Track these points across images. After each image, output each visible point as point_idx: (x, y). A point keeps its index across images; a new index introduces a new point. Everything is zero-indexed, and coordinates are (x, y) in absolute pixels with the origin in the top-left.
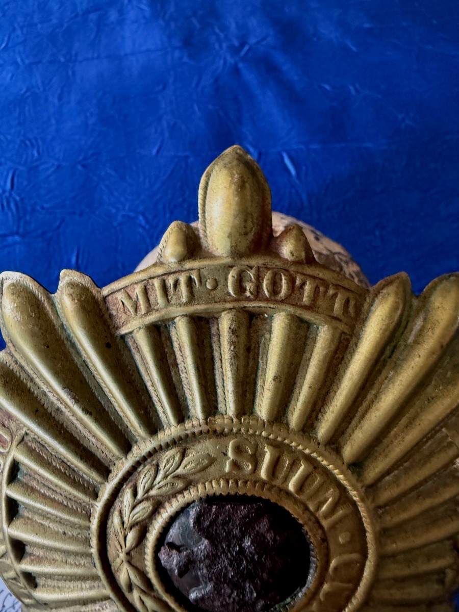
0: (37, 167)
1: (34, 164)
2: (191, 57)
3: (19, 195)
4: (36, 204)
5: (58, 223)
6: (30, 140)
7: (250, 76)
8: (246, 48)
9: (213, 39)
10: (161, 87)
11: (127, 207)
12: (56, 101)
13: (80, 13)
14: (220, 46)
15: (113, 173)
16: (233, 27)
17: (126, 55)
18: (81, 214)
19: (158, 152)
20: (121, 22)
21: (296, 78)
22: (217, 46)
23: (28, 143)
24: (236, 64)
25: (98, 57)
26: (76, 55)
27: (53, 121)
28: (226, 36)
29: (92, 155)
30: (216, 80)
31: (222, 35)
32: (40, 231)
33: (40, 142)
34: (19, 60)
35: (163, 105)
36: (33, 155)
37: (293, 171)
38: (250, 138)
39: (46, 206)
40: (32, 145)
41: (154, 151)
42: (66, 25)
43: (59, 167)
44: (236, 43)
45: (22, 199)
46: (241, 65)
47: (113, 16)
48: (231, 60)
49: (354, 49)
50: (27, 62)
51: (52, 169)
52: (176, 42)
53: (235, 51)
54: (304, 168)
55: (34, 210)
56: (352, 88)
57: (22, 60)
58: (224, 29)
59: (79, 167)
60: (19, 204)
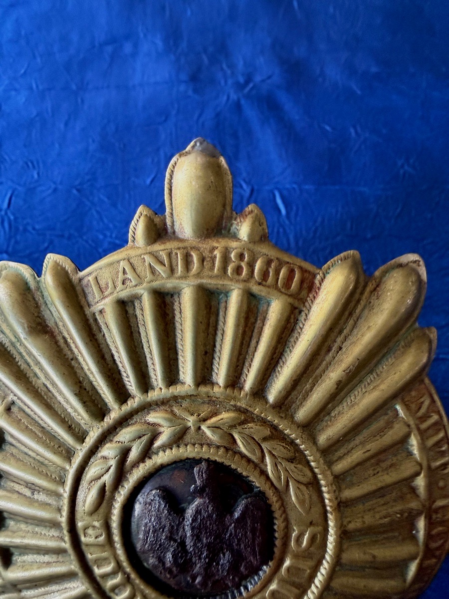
0: (35, 188)
1: (32, 186)
2: (195, 91)
3: (13, 214)
4: (28, 224)
5: (46, 245)
6: (32, 163)
7: (251, 113)
8: (251, 85)
9: (220, 75)
10: (163, 118)
11: (114, 236)
12: (62, 126)
13: (97, 44)
14: (226, 82)
15: (106, 200)
16: (241, 65)
17: (134, 86)
18: (69, 238)
19: (152, 181)
20: (134, 55)
21: (297, 117)
22: (223, 82)
23: (30, 164)
24: (239, 100)
25: (108, 87)
26: (88, 84)
27: (57, 146)
28: (233, 73)
29: (89, 181)
30: (218, 115)
31: (229, 72)
32: (28, 252)
33: (41, 165)
34: (34, 86)
35: (163, 136)
36: (33, 177)
37: (283, 211)
38: (244, 175)
39: (37, 227)
40: (34, 167)
41: (148, 181)
42: (82, 56)
43: (55, 190)
44: (241, 80)
45: (16, 219)
46: (243, 102)
47: (128, 48)
48: (234, 96)
49: (359, 92)
50: (41, 87)
51: (50, 191)
52: (184, 77)
53: (240, 87)
54: (294, 208)
55: (25, 230)
56: (352, 131)
57: (37, 86)
58: (232, 66)
59: (75, 191)
60: (13, 223)
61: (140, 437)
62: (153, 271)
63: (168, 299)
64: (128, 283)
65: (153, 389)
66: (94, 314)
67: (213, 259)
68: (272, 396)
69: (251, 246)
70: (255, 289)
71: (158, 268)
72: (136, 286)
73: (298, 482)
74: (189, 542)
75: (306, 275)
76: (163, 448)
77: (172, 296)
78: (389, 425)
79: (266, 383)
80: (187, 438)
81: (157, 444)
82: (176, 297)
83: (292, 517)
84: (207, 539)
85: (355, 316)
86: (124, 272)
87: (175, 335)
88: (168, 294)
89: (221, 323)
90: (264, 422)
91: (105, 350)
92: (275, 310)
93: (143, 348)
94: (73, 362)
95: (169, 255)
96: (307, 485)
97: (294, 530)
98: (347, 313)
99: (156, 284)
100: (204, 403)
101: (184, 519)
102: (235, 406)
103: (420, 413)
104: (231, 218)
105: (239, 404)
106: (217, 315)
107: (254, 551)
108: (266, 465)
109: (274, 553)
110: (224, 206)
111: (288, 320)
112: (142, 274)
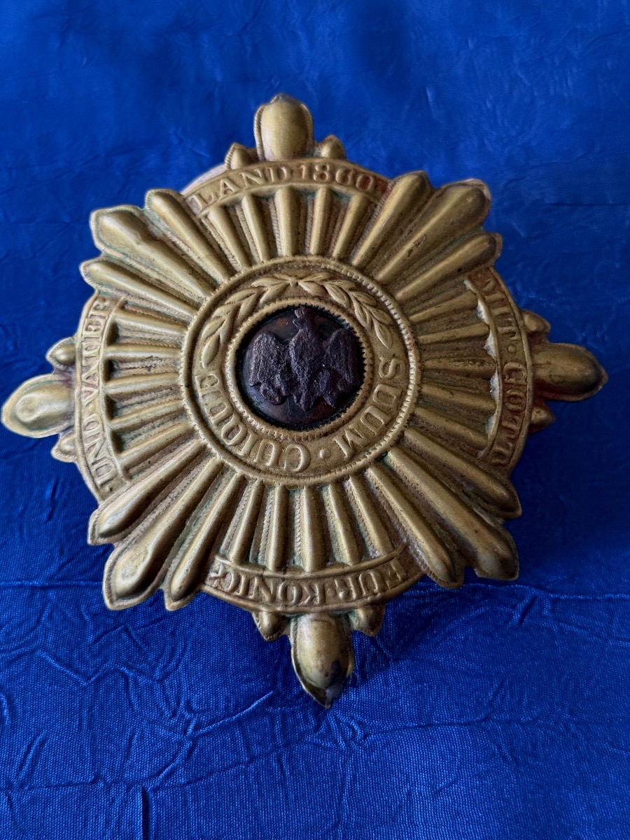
61: (248, 296)
62: (250, 181)
63: (264, 202)
64: (229, 192)
65: (256, 263)
66: (200, 219)
67: (300, 172)
68: (356, 261)
69: (332, 161)
70: (337, 188)
71: (254, 179)
72: (236, 193)
73: (381, 322)
74: (294, 364)
75: (380, 182)
76: (267, 302)
77: (267, 199)
78: (458, 294)
79: (350, 253)
80: (288, 293)
81: (262, 300)
82: (270, 200)
83: (377, 349)
84: (308, 358)
85: (423, 212)
86: (225, 185)
87: (272, 226)
88: (263, 198)
89: (310, 214)
90: (349, 279)
91: (212, 242)
92: (355, 202)
93: (245, 237)
94: (184, 257)
95: (263, 171)
96: (388, 326)
97: (380, 361)
98: (415, 209)
99: (254, 190)
100: (299, 268)
101: (288, 346)
102: (325, 269)
103: (486, 289)
104: (313, 146)
105: (328, 266)
106: (306, 209)
107: (347, 369)
108: (354, 310)
109: (364, 377)
110: (307, 136)
111: (366, 210)
112: (241, 184)
